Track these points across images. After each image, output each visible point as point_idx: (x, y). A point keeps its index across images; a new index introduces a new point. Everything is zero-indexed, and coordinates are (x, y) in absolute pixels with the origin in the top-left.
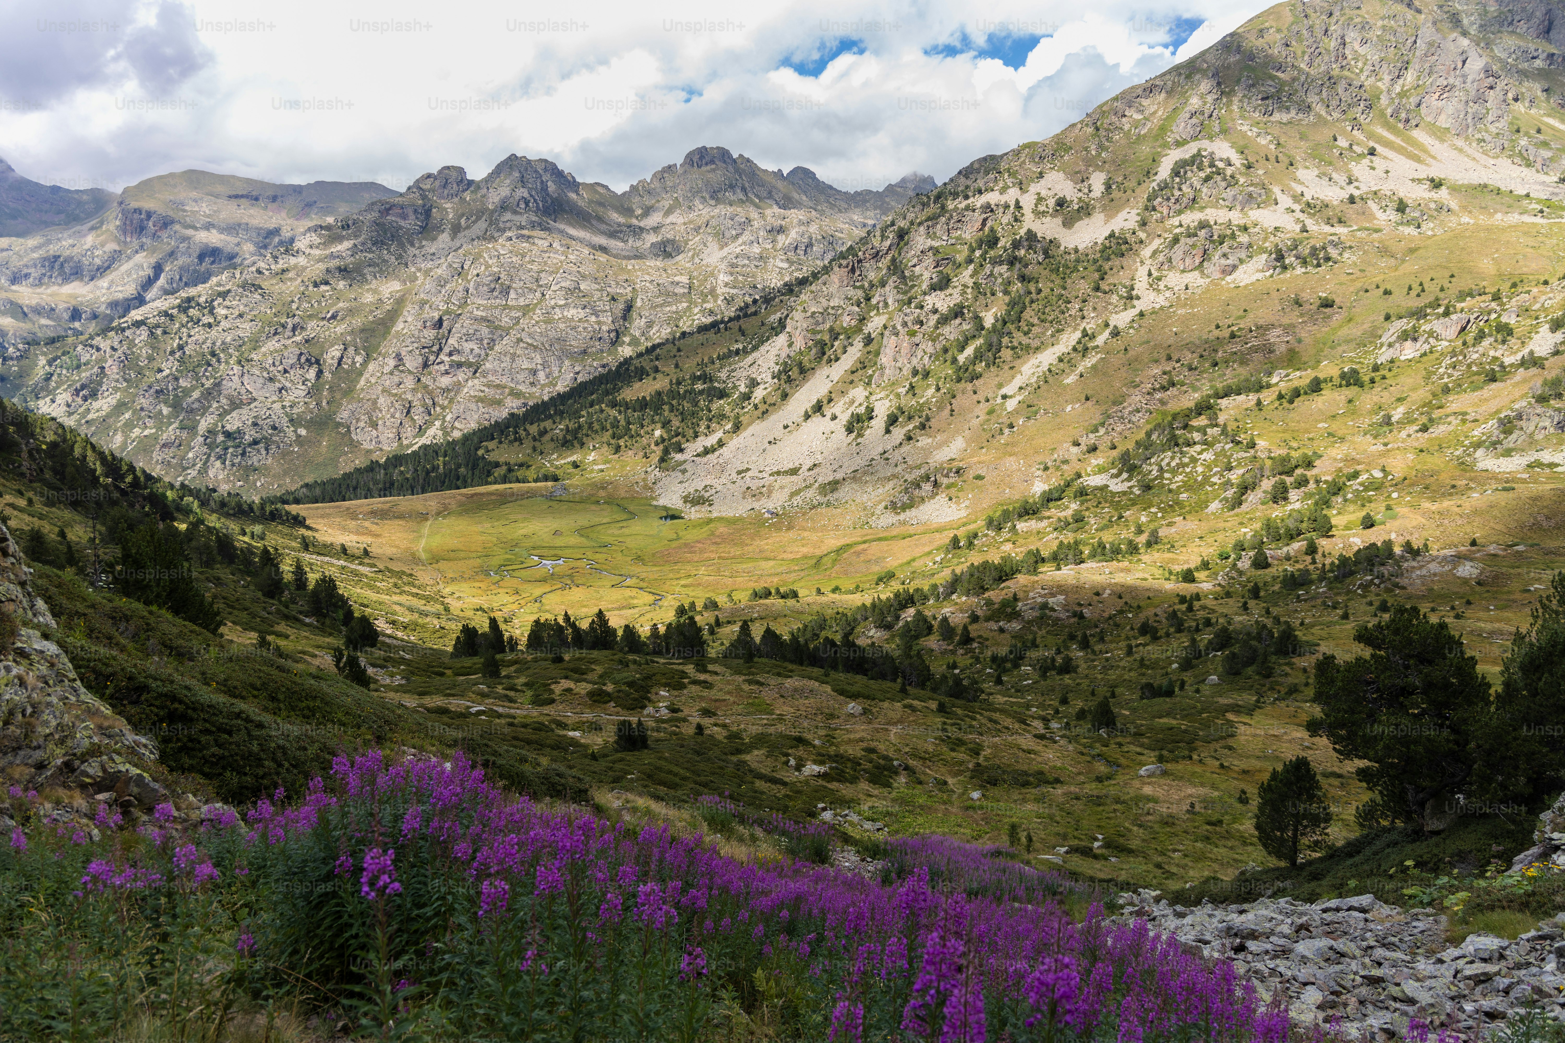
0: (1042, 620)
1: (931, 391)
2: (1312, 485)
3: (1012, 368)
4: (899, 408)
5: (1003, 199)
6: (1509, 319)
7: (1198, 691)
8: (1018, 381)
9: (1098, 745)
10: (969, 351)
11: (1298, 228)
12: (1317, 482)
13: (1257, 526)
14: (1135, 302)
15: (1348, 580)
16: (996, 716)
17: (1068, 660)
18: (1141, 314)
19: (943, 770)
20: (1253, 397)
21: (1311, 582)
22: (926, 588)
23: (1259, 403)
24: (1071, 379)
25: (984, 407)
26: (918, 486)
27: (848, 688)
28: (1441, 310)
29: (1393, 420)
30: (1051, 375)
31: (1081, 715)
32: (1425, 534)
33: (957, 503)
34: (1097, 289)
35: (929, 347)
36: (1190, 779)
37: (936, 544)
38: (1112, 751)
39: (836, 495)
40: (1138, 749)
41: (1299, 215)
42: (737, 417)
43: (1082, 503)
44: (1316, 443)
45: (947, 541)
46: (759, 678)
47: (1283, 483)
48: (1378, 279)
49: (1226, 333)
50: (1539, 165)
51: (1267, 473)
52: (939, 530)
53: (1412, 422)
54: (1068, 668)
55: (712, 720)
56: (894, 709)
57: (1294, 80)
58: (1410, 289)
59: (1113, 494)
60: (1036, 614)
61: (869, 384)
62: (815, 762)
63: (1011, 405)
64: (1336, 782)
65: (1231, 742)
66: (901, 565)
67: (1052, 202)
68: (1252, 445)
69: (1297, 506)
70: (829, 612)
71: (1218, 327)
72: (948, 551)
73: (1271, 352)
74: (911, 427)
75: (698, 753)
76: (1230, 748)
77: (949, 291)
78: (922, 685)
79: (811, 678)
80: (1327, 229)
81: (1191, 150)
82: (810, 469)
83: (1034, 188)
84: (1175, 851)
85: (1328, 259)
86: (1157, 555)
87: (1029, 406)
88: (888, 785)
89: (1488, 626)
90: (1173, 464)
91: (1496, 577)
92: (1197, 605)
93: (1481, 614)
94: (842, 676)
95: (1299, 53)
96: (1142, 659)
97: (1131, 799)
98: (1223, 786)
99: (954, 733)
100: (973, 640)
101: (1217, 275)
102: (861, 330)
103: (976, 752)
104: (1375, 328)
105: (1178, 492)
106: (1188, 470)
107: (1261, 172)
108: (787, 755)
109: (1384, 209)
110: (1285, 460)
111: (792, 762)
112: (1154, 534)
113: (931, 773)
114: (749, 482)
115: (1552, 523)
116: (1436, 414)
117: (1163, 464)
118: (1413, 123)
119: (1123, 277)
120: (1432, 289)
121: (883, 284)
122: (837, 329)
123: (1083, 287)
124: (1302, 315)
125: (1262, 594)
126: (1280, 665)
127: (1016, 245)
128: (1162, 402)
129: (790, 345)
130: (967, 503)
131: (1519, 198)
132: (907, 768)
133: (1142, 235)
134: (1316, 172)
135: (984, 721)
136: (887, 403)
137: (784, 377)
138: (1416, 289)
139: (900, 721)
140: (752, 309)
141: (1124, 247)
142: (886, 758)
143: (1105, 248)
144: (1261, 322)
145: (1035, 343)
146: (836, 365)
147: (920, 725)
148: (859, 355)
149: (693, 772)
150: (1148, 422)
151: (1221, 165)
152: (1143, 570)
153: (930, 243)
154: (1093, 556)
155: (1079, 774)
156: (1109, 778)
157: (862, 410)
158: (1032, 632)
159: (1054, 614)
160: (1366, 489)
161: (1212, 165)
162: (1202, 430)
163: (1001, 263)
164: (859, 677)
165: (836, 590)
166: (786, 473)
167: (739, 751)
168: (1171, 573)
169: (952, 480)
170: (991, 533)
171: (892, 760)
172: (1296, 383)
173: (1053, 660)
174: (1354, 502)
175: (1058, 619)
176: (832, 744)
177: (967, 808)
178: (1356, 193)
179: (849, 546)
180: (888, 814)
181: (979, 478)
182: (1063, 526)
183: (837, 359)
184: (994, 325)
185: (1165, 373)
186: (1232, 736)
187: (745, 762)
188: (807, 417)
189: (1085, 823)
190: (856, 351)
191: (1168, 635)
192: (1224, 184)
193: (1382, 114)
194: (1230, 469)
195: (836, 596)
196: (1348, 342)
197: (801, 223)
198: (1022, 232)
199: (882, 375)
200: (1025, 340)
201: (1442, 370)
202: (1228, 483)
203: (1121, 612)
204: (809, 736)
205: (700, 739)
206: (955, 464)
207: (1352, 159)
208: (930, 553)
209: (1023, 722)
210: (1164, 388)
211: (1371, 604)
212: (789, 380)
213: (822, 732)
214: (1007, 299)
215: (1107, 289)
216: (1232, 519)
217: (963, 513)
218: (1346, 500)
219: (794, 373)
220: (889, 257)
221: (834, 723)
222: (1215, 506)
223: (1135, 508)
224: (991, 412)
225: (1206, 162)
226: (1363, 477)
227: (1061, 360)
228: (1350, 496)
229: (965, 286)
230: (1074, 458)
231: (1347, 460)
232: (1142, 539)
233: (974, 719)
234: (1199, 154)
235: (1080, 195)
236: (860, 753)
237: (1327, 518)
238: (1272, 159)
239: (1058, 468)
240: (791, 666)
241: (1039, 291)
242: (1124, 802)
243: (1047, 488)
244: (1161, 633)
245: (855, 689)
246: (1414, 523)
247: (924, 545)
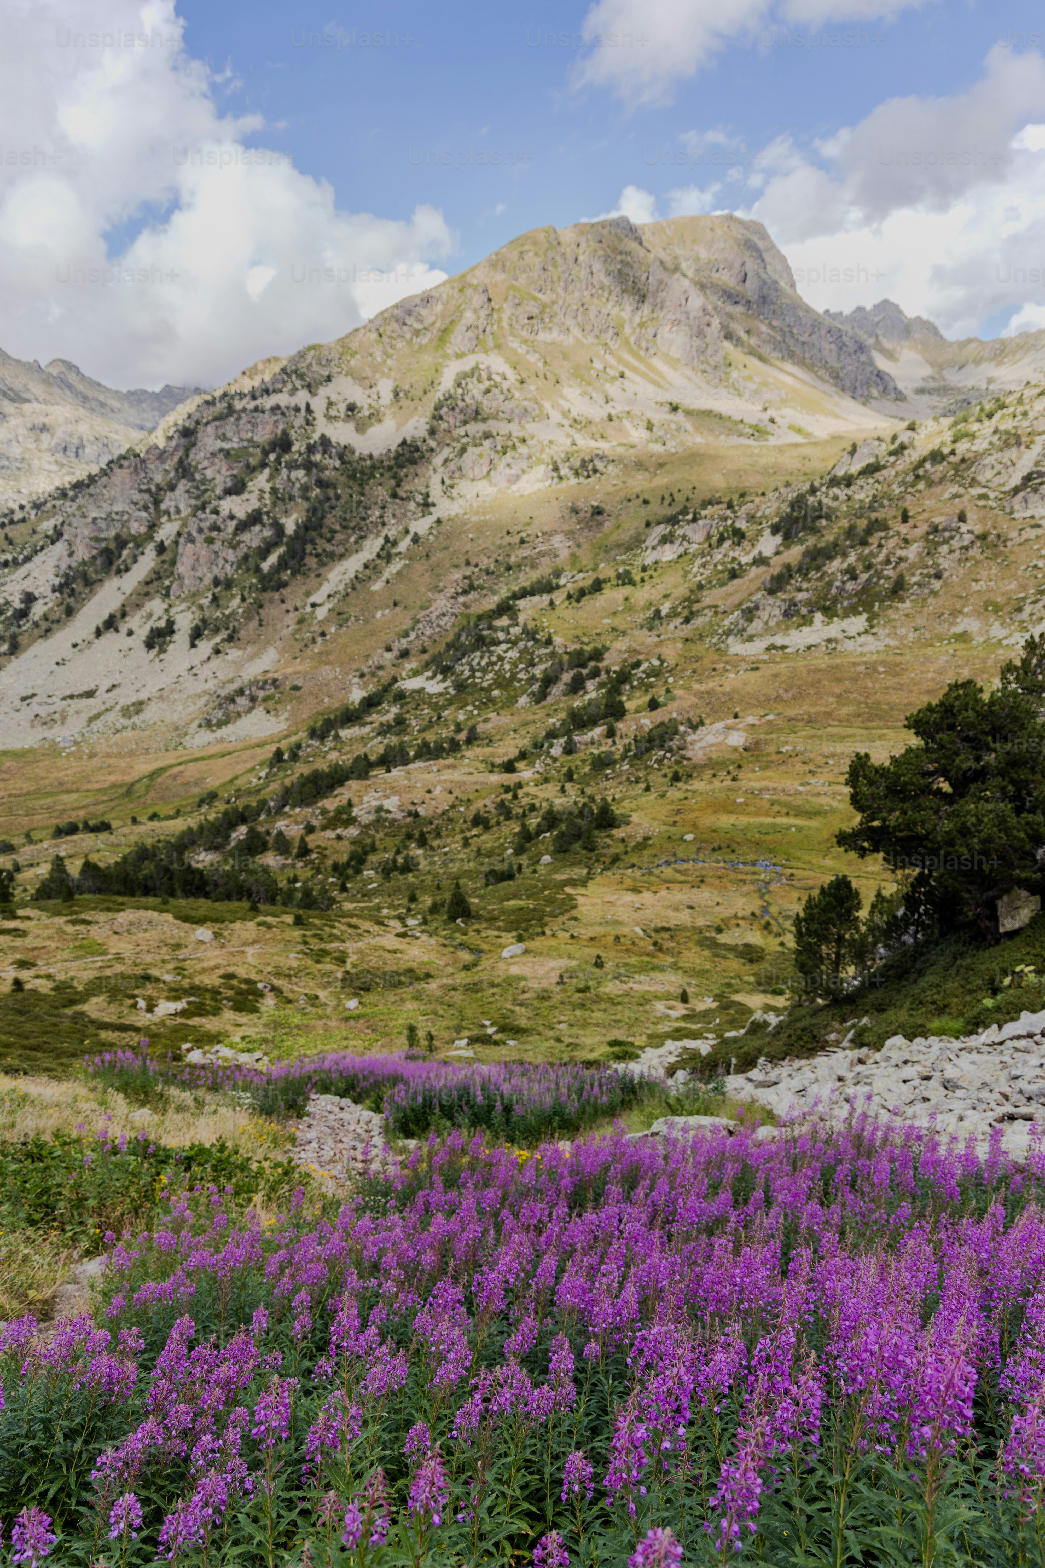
0: (378, 822)
1: (236, 601)
2: (604, 676)
3: (318, 576)
4: (204, 621)
5: (293, 401)
6: (742, 525)
7: (535, 871)
8: (326, 589)
9: (457, 935)
10: (273, 559)
11: (568, 442)
12: (608, 672)
13: (563, 715)
14: (432, 509)
15: (646, 757)
16: (354, 921)
17: (407, 859)
18: (439, 521)
19: (311, 984)
20: (546, 598)
21: (615, 762)
22: (254, 804)
23: (552, 603)
24: (377, 586)
25: (293, 616)
26: (232, 701)
27: (193, 913)
28: (690, 517)
29: (663, 613)
30: (358, 582)
31: (434, 909)
32: (698, 711)
33: (277, 716)
34: (394, 495)
35: (231, 555)
36: (549, 953)
37: (259, 759)
38: (471, 938)
39: (142, 717)
40: (496, 933)
41: (568, 429)
42: (14, 637)
43: (402, 707)
44: (603, 638)
45: (271, 755)
46: (83, 916)
47: (580, 674)
48: (637, 490)
49: (516, 539)
50: (747, 395)
51: (566, 667)
52: (260, 745)
53: (677, 615)
54: (408, 867)
55: (32, 972)
56: (246, 929)
57: (554, 303)
58: (663, 498)
59: (431, 696)
60: (372, 817)
61: (167, 595)
62: (168, 999)
63: (321, 613)
64: (666, 935)
65: (574, 913)
66: (223, 785)
67: (343, 407)
68: (549, 642)
69: (593, 695)
70: (149, 842)
71: (508, 533)
72: (271, 766)
73: (556, 556)
74: (218, 639)
75: (21, 1013)
76: (576, 919)
77: (245, 496)
78: (272, 901)
79: (147, 908)
80: (592, 444)
81: (467, 364)
82: (109, 691)
83: (324, 391)
84: (560, 1022)
85: (595, 471)
86: (478, 750)
87: (339, 614)
88: (255, 1010)
89: (758, 785)
90: (483, 663)
91: (757, 743)
92: (520, 793)
93: (751, 775)
94: (182, 902)
95: (555, 279)
96: (479, 850)
97: (504, 981)
98: (578, 955)
99: (315, 944)
100: (311, 851)
101: (504, 484)
102: (151, 538)
103: (341, 960)
104: (639, 534)
105: (489, 689)
106: (497, 668)
107: (533, 388)
108: (133, 997)
109: (636, 427)
110: (579, 653)
111: (142, 1004)
112: (472, 729)
113: (299, 989)
114: (36, 708)
115: (790, 695)
116: (695, 607)
117: (474, 663)
118: (652, 351)
119: (417, 485)
120: (679, 498)
121: (172, 488)
122: (125, 536)
123: (381, 493)
124: (579, 522)
125: (575, 777)
126: (601, 838)
127: (311, 449)
128: (466, 606)
129: (71, 555)
130: (286, 715)
131: (736, 423)
132: (273, 989)
133: (432, 444)
134: (579, 391)
135: (344, 928)
136: (189, 616)
137: (67, 591)
138: (668, 499)
139: (255, 942)
140: (18, 515)
141: (416, 455)
142: (248, 981)
143: (398, 456)
144: (546, 529)
145: (340, 550)
146: (127, 576)
147: (280, 941)
148: (152, 564)
149: (19, 1035)
150: (454, 625)
151: (497, 378)
152: (468, 765)
153: (219, 444)
154: (418, 756)
155: (447, 965)
156: (475, 965)
157: (162, 624)
158: (370, 836)
159: (390, 816)
160: (648, 676)
161: (490, 379)
162: (505, 630)
163: (297, 467)
164: (202, 901)
165: (154, 817)
166: (80, 696)
167: (72, 1002)
168: (493, 765)
169: (268, 693)
170: (316, 743)
171: (255, 983)
172: (581, 584)
173: (395, 861)
174: (638, 688)
175: (394, 820)
176: (184, 977)
177: (347, 1019)
178: (613, 412)
179: (161, 771)
180: (265, 1041)
181: (296, 688)
182: (384, 730)
183: (127, 570)
184: (296, 532)
185: (465, 577)
186: (574, 907)
187: (83, 1014)
188: (98, 633)
189: (469, 1013)
190: (147, 562)
191: (498, 823)
192: (502, 397)
193: (627, 342)
194: (532, 664)
195: (155, 824)
196: (618, 546)
197: (67, 421)
198: (316, 437)
199: (181, 586)
200: (329, 547)
201: (695, 570)
202: (532, 679)
203: (453, 807)
204: (154, 972)
205: (20, 996)
206: (270, 675)
207: (607, 381)
208: (252, 769)
209: (381, 923)
210: (465, 592)
211: (665, 776)
212: (72, 593)
213: (171, 966)
214: (306, 505)
215: (404, 495)
216: (539, 712)
217: (283, 726)
218: (632, 687)
219: (77, 586)
220: (176, 459)
221: (182, 954)
222: (523, 700)
223: (453, 708)
224: (301, 621)
225: (484, 375)
226: (645, 666)
227: (366, 566)
228: (635, 683)
229: (262, 491)
230: (388, 664)
231: (632, 651)
232: (462, 736)
233: (333, 927)
234: (477, 367)
235: (370, 401)
236: (218, 982)
237: (621, 703)
238: (541, 375)
239: (373, 674)
240: (120, 899)
241: (338, 497)
242: (498, 985)
243: (365, 694)
244: (493, 822)
245: (201, 913)
246: (689, 703)
247: (246, 761)
